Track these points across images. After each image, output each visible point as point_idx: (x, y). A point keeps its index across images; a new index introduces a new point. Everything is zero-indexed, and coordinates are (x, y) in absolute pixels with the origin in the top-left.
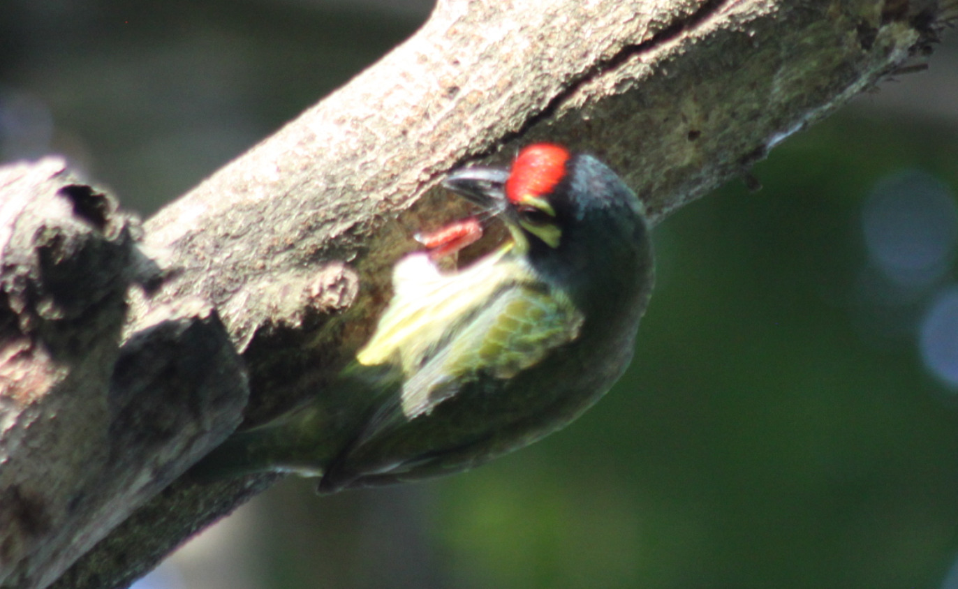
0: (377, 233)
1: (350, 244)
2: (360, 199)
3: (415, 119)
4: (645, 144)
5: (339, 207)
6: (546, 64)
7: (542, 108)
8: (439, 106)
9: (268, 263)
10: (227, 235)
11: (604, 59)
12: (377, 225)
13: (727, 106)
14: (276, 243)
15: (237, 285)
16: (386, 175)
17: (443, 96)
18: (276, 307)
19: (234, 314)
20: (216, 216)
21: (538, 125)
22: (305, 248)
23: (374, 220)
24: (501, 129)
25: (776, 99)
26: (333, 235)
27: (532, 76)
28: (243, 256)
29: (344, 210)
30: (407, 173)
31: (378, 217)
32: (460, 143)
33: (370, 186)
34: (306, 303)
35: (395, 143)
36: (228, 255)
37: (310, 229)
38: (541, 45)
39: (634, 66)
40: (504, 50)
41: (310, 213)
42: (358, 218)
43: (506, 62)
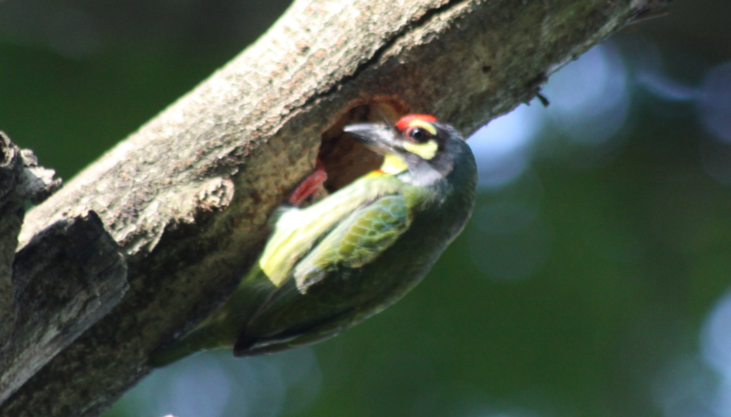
0: (252, 154)
1: (233, 163)
2: (239, 131)
3: (279, 72)
4: (449, 78)
5: (224, 137)
6: (371, 27)
7: (369, 57)
8: (295, 61)
9: (174, 180)
10: (145, 162)
11: (414, 20)
12: (252, 148)
13: (509, 47)
14: (179, 165)
15: (152, 197)
16: (258, 113)
17: (299, 54)
18: (177, 210)
19: (150, 217)
20: (139, 150)
21: (367, 70)
22: (201, 168)
23: (250, 145)
24: (340, 74)
25: (546, 39)
26: (220, 157)
27: (361, 36)
28: (156, 176)
29: (227, 139)
30: (273, 110)
31: (252, 142)
32: (311, 86)
33: (245, 121)
34: (196, 205)
35: (264, 89)
36: (146, 176)
37: (204, 154)
38: (368, 14)
39: (436, 23)
40: (342, 19)
41: (203, 143)
42: (238, 144)
43: (343, 27)
